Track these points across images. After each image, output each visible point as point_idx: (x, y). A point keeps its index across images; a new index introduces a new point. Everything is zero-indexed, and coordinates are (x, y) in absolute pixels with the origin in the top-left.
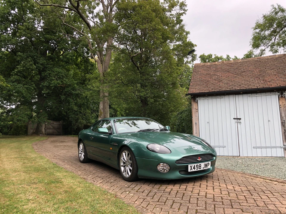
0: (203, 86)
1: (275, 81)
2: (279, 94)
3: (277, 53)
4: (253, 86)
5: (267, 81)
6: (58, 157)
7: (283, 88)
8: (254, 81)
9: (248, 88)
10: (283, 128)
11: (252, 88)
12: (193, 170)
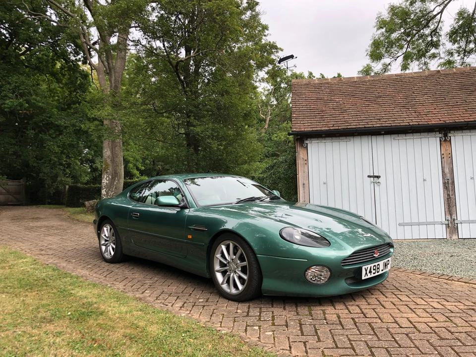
0: (316, 119)
1: (434, 114)
2: (440, 135)
3: (407, 70)
4: (402, 122)
5: (421, 114)
6: (51, 252)
7: (449, 125)
8: (401, 112)
9: (394, 124)
10: (446, 192)
11: (401, 124)
12: (369, 276)
